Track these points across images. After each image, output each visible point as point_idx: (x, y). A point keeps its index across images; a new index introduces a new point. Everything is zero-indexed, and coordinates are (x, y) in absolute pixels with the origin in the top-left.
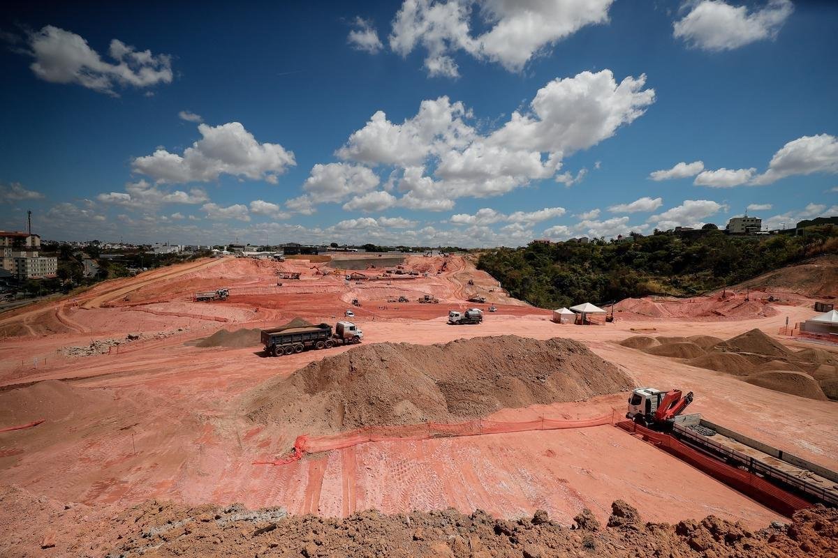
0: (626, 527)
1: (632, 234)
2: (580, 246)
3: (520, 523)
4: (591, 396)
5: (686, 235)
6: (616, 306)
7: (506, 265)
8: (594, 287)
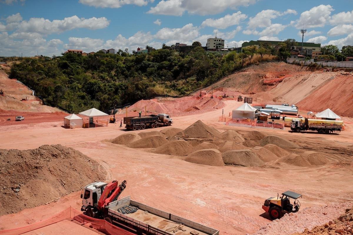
1: (147, 47)
2: (107, 56)
4: (63, 196)
5: (182, 49)
7: (40, 73)
8: (116, 92)
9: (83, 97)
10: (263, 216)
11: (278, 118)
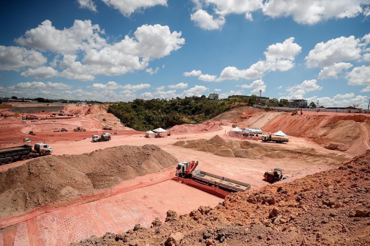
0: (172, 220)
1: (177, 98)
2: (157, 102)
3: (128, 233)
4: (162, 169)
5: (196, 99)
6: (172, 129)
7: (122, 110)
8: (163, 121)
9: (145, 123)
10: (264, 180)
11: (254, 135)
